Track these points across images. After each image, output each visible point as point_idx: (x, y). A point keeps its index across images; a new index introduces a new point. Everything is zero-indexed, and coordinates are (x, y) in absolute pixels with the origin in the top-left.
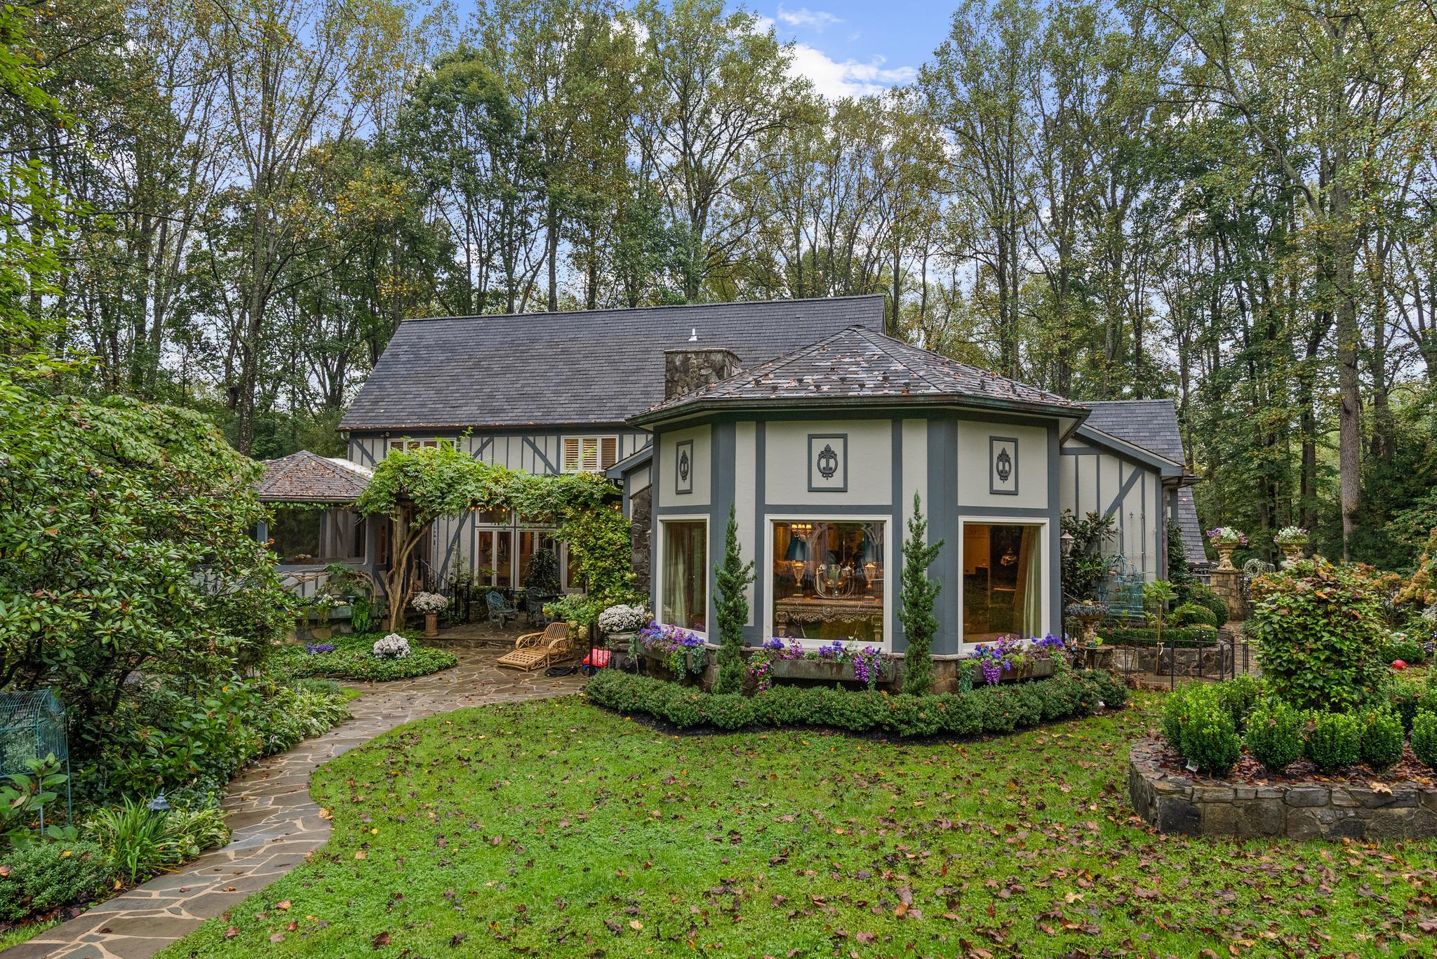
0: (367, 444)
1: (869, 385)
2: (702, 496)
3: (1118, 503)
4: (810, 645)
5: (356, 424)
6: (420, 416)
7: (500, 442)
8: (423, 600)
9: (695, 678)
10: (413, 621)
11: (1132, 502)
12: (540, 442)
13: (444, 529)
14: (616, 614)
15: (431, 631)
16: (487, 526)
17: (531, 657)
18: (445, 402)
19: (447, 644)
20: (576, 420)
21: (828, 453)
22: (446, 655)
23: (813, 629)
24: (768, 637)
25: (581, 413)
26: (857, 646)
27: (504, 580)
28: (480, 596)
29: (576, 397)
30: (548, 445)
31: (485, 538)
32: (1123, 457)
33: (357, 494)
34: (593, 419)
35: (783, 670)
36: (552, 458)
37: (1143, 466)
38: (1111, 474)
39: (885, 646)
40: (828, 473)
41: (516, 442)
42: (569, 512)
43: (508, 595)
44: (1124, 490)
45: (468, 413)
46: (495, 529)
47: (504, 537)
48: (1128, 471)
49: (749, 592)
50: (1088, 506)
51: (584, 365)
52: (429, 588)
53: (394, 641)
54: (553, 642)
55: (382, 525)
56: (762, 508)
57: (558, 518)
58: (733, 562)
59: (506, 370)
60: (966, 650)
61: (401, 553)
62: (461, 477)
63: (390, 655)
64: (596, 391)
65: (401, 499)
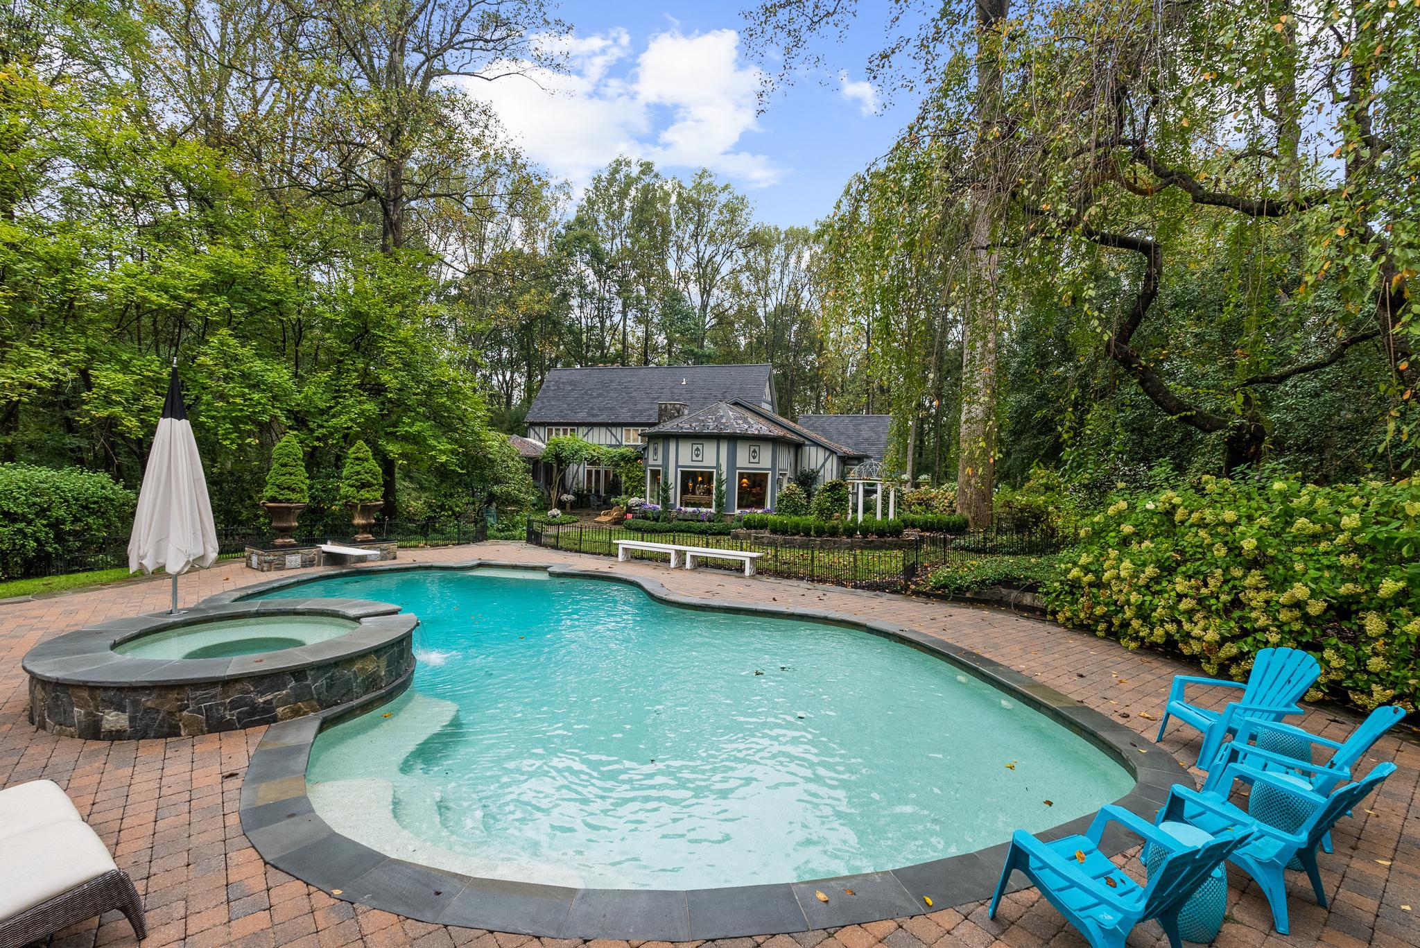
0: (537, 429)
1: (711, 427)
2: (660, 462)
3: (823, 465)
4: (690, 509)
5: (531, 420)
6: (562, 417)
7: (596, 430)
8: (565, 497)
9: (656, 520)
10: (561, 505)
11: (828, 465)
12: (614, 430)
13: (573, 468)
14: (634, 500)
15: (568, 509)
16: (590, 467)
17: (608, 518)
18: (572, 410)
19: (575, 514)
20: (630, 420)
21: (698, 449)
22: (575, 518)
23: (693, 505)
24: (678, 506)
25: (633, 417)
26: (704, 510)
27: (597, 491)
28: (587, 497)
29: (630, 410)
30: (617, 432)
31: (589, 472)
32: (826, 448)
33: (539, 454)
34: (637, 420)
35: (681, 516)
36: (619, 437)
37: (832, 452)
38: (821, 454)
39: (713, 510)
40: (697, 455)
41: (603, 430)
42: (622, 464)
43: (599, 497)
44: (826, 460)
45: (581, 416)
46: (594, 469)
47: (598, 472)
48: (827, 453)
49: (671, 492)
50: (813, 466)
51: (634, 394)
52: (567, 492)
53: (555, 511)
54: (615, 513)
55: (548, 467)
56: (677, 466)
57: (617, 465)
58: (666, 483)
59: (599, 395)
60: (737, 512)
61: (556, 478)
62: (580, 449)
63: (554, 516)
64: (639, 407)
65: (557, 456)
